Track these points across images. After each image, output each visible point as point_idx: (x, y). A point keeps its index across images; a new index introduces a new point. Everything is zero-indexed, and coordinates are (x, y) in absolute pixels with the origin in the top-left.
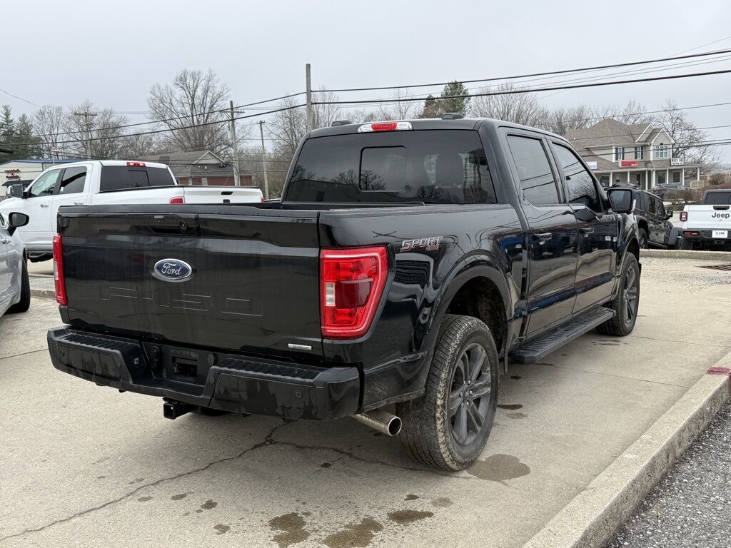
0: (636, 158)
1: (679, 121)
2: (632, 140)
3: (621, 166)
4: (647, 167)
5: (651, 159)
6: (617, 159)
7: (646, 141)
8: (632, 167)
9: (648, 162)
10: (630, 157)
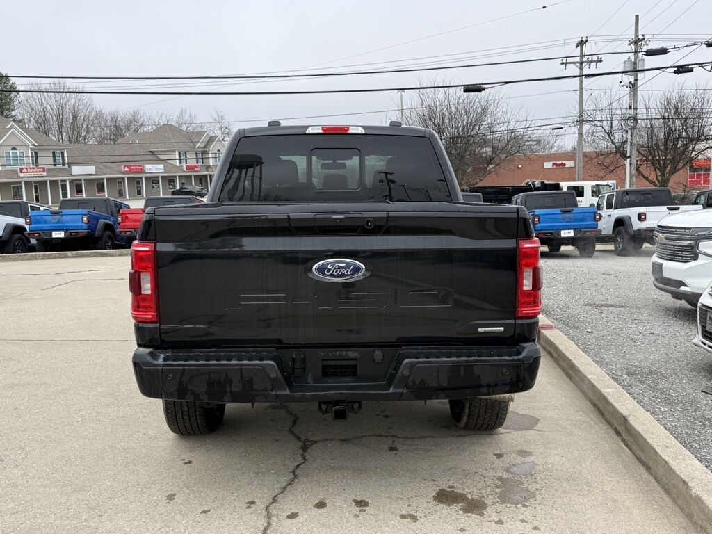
0: (197, 163)
1: (227, 130)
2: (192, 146)
3: (185, 170)
4: (208, 171)
5: (211, 164)
6: (180, 163)
7: (205, 147)
8: (195, 171)
9: (208, 167)
10: (192, 163)
